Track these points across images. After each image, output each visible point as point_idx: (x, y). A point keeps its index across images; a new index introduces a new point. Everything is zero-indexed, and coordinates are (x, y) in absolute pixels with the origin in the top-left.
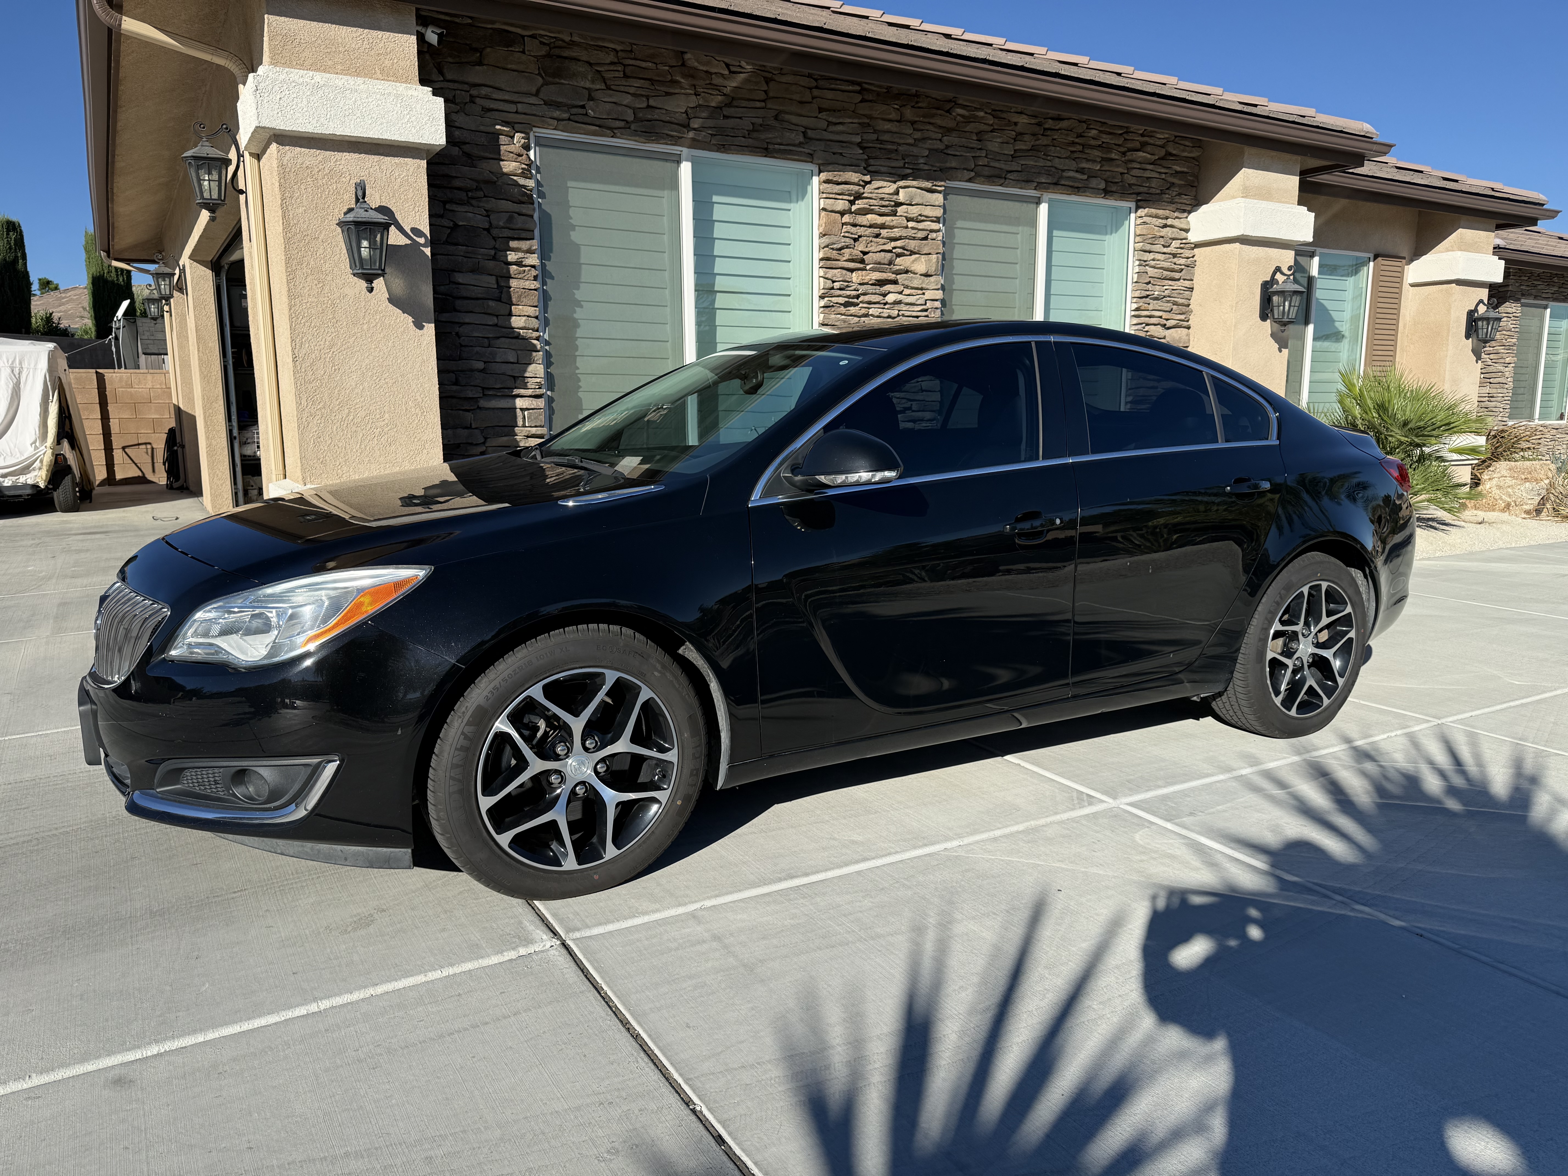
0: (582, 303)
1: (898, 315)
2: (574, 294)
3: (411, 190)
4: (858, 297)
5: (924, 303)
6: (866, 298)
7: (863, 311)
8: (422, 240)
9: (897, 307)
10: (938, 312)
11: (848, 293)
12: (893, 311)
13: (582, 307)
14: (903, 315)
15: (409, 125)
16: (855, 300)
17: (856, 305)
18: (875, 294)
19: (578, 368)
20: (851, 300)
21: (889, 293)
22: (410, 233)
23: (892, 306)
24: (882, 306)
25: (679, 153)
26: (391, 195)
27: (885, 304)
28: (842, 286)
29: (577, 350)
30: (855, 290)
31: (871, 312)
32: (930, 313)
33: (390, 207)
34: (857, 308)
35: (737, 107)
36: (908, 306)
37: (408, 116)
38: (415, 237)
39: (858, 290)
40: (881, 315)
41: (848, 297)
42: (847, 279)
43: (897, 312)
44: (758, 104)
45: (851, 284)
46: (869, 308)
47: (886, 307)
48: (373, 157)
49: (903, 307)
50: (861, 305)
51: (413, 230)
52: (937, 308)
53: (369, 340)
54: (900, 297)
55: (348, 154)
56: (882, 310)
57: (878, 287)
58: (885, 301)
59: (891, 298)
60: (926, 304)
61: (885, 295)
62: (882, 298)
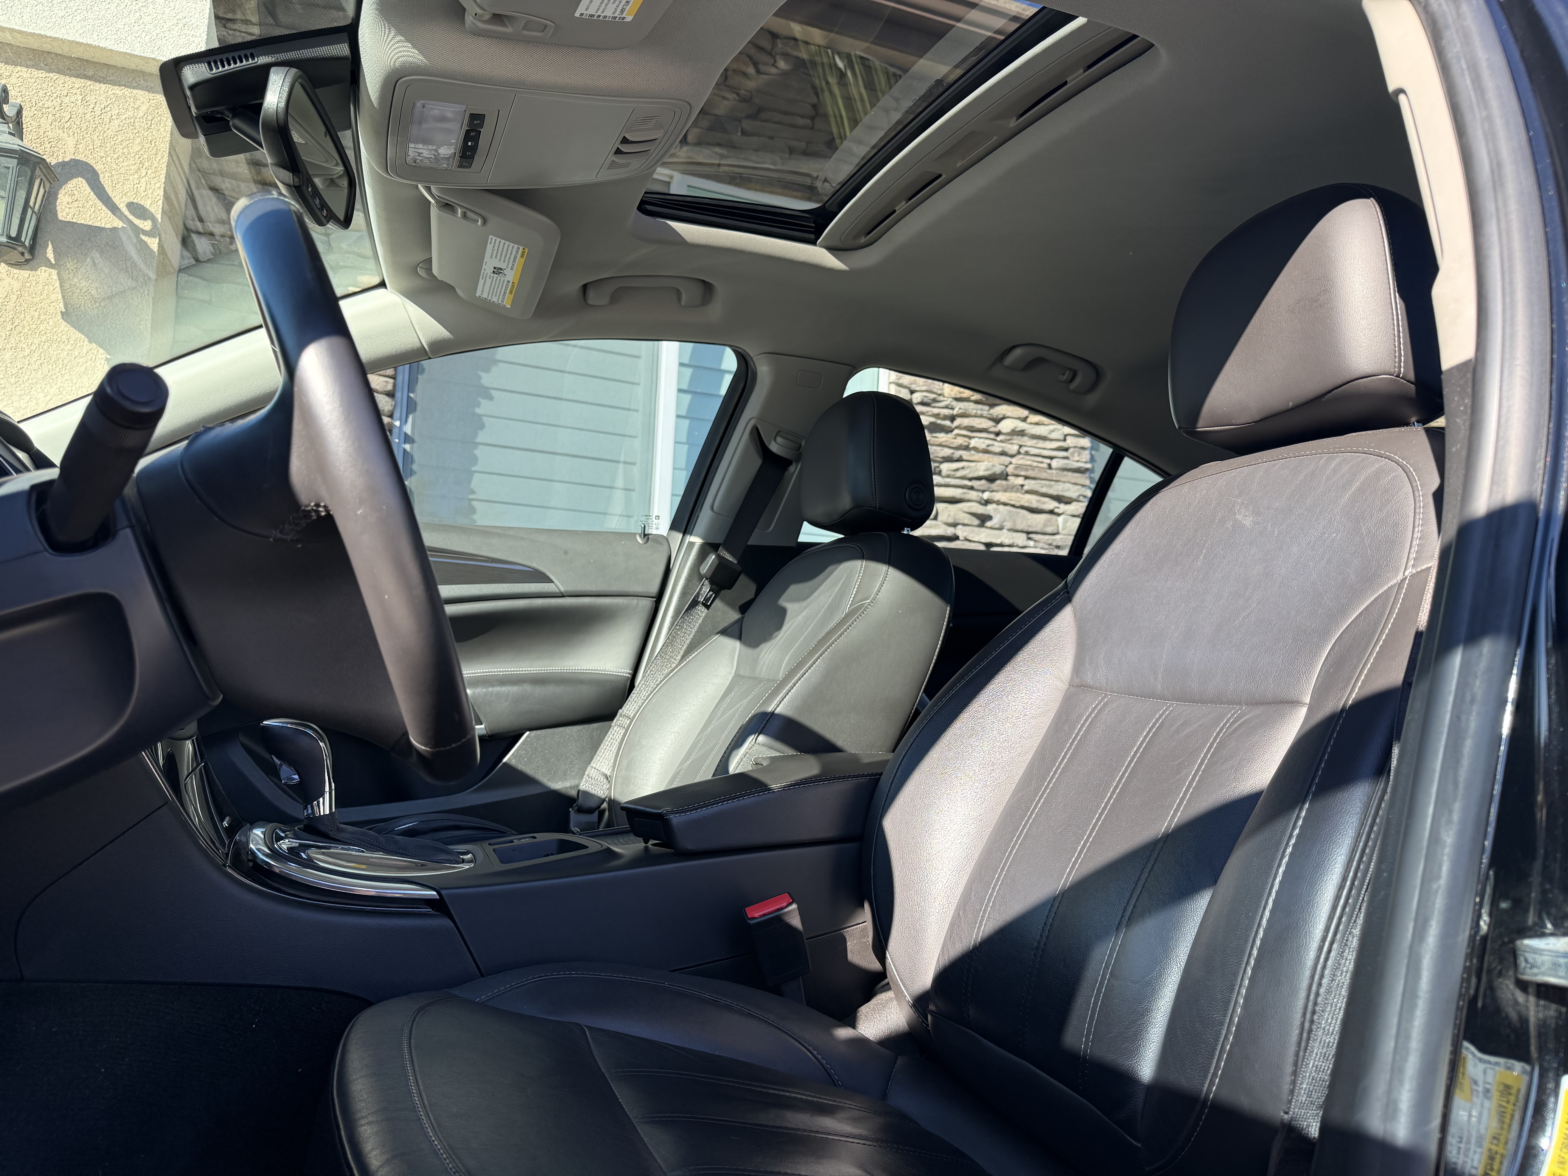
0: (493, 392)
1: (1019, 453)
2: (480, 378)
3: (138, 140)
4: (952, 418)
5: (1062, 437)
6: (966, 422)
7: (960, 441)
8: (146, 225)
9: (1017, 440)
10: (1086, 455)
11: (936, 411)
12: (1009, 446)
13: (491, 398)
14: (1027, 453)
15: (136, 28)
16: (947, 423)
17: (948, 430)
18: (981, 416)
19: (473, 492)
20: (939, 422)
21: (1004, 418)
22: (127, 213)
23: (1008, 437)
24: (992, 436)
25: (667, 179)
26: (98, 143)
27: (998, 434)
28: (926, 400)
29: (475, 464)
30: (947, 407)
31: (973, 443)
32: (1073, 454)
33: (92, 162)
34: (950, 435)
35: (765, 121)
36: (1035, 441)
37: (138, 15)
38: (131, 217)
39: (953, 409)
40: (990, 448)
41: (937, 416)
42: (935, 390)
43: (1016, 448)
44: (800, 121)
45: (941, 398)
46: (970, 438)
47: (999, 438)
48: (73, 79)
49: (1026, 441)
50: (956, 431)
51: (130, 205)
52: (1083, 448)
53: (13, 380)
54: (1021, 425)
55: (25, 69)
56: (991, 442)
57: (987, 408)
58: (996, 430)
59: (1006, 426)
60: (1065, 440)
61: (997, 421)
62: (991, 423)
